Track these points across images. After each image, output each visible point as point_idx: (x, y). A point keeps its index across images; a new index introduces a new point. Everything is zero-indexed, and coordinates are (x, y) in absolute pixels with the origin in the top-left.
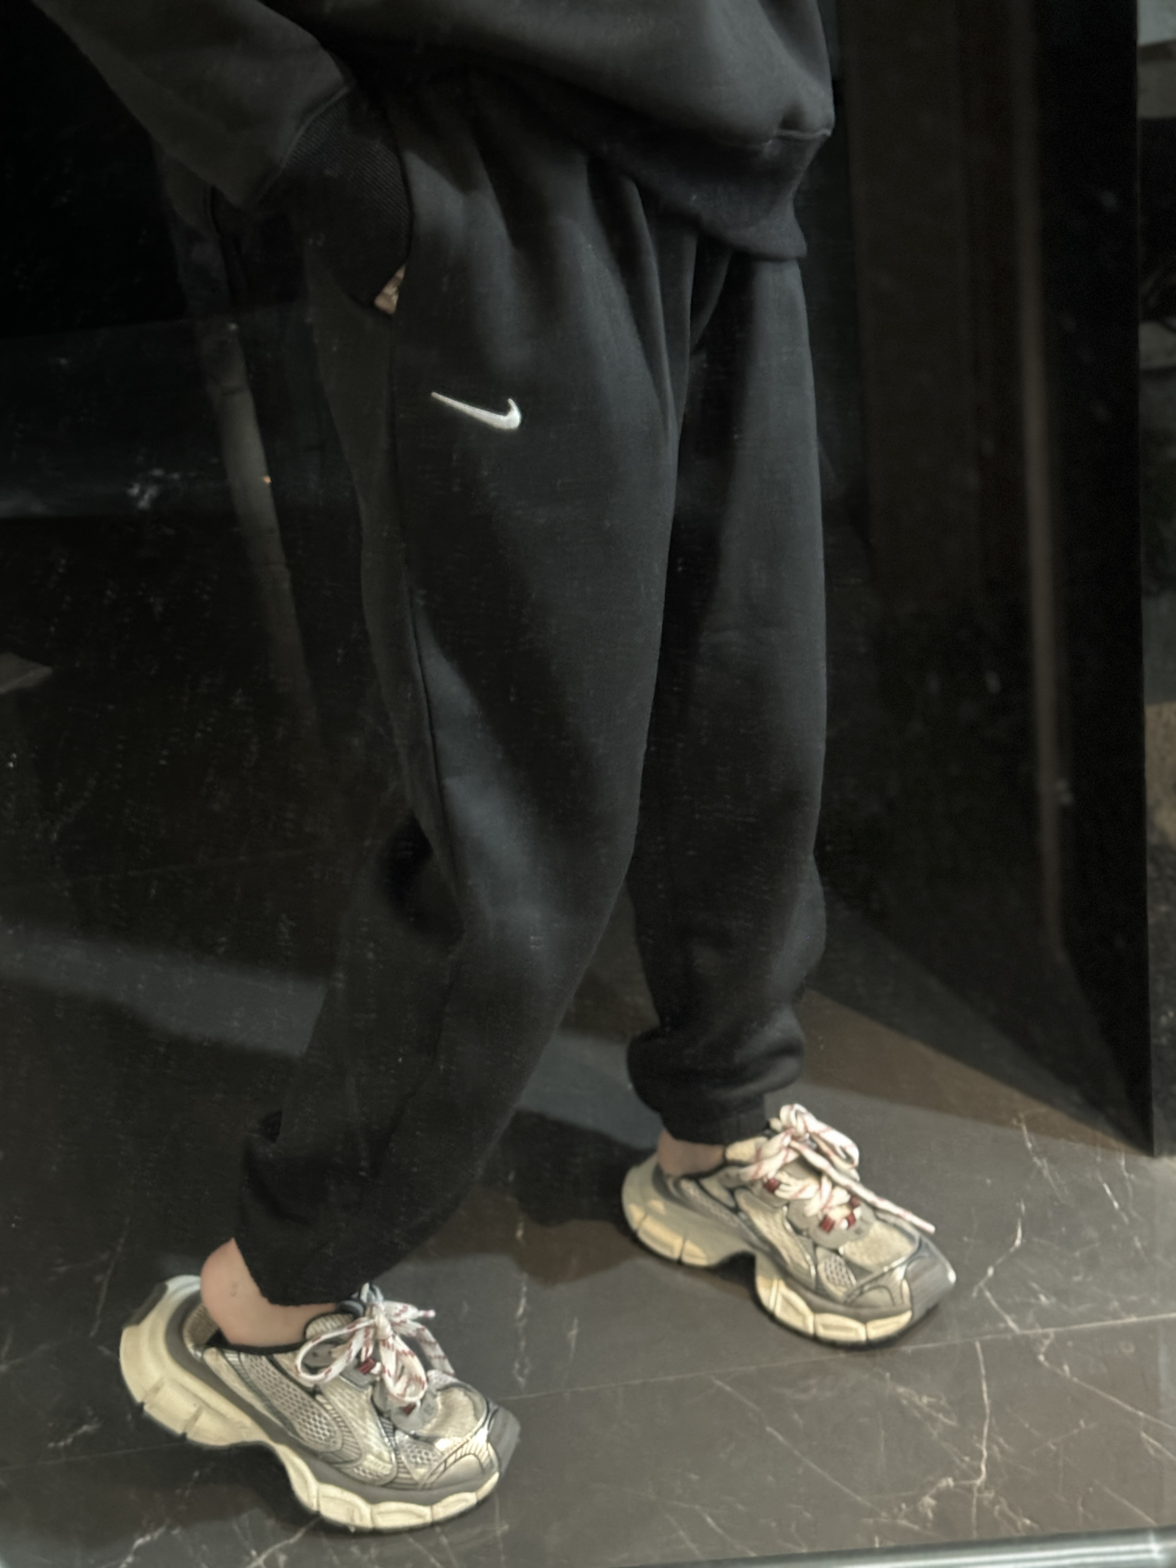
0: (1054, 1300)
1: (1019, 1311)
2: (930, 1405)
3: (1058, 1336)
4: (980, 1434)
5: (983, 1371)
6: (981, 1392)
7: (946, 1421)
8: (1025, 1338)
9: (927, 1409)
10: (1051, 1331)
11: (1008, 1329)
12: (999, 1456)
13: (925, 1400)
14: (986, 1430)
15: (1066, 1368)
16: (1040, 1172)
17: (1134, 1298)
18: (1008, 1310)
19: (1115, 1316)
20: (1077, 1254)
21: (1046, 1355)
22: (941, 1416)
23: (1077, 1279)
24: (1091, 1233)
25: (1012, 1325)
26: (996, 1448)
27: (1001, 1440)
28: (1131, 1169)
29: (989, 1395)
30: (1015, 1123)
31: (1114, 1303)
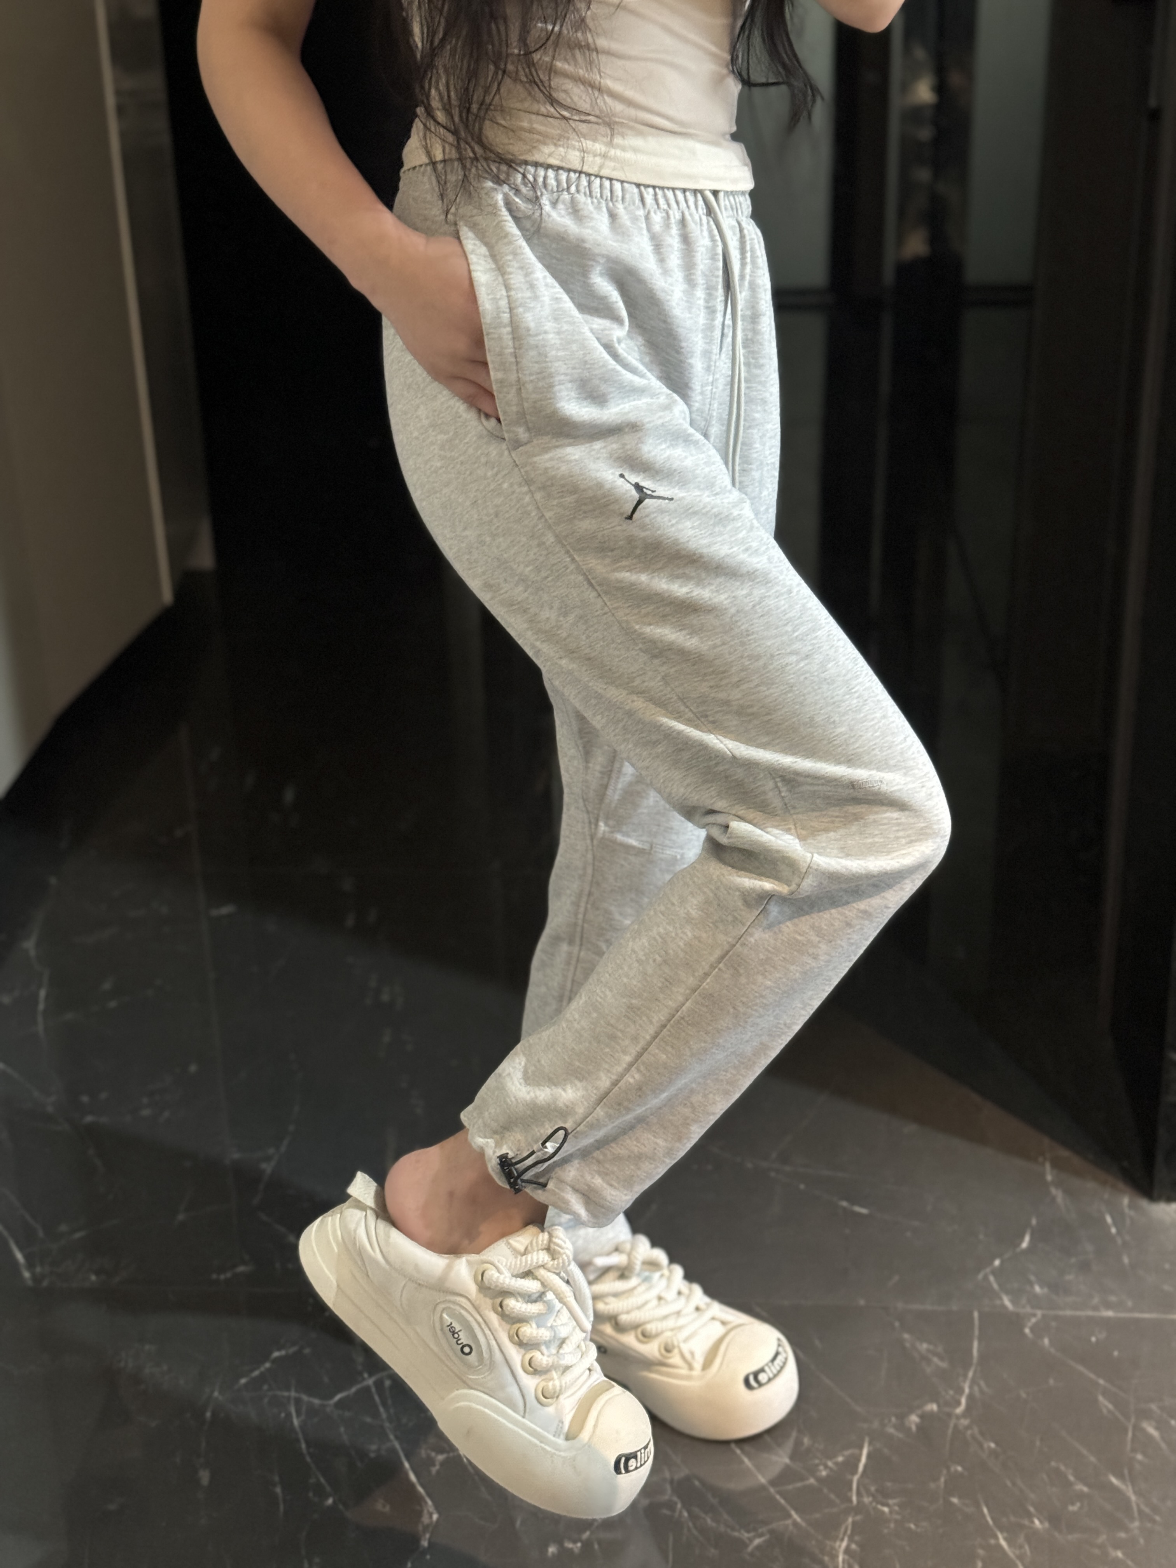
0: (1046, 1290)
1: (1015, 1294)
2: (928, 1350)
3: (1044, 1316)
4: (965, 1376)
5: (976, 1332)
6: (972, 1347)
7: (939, 1363)
8: (1017, 1315)
9: (925, 1353)
10: (1039, 1313)
11: (1004, 1306)
12: (977, 1393)
13: (925, 1346)
14: (970, 1374)
15: (1046, 1341)
16: (1053, 1199)
17: (1113, 1299)
18: (1007, 1293)
19: (1096, 1308)
20: (1073, 1260)
21: (1032, 1330)
22: (935, 1360)
23: (1070, 1277)
24: (1089, 1247)
25: (1007, 1302)
26: (976, 1388)
27: (982, 1383)
28: (1130, 1206)
29: (979, 1351)
30: (1041, 1159)
31: (1096, 1300)
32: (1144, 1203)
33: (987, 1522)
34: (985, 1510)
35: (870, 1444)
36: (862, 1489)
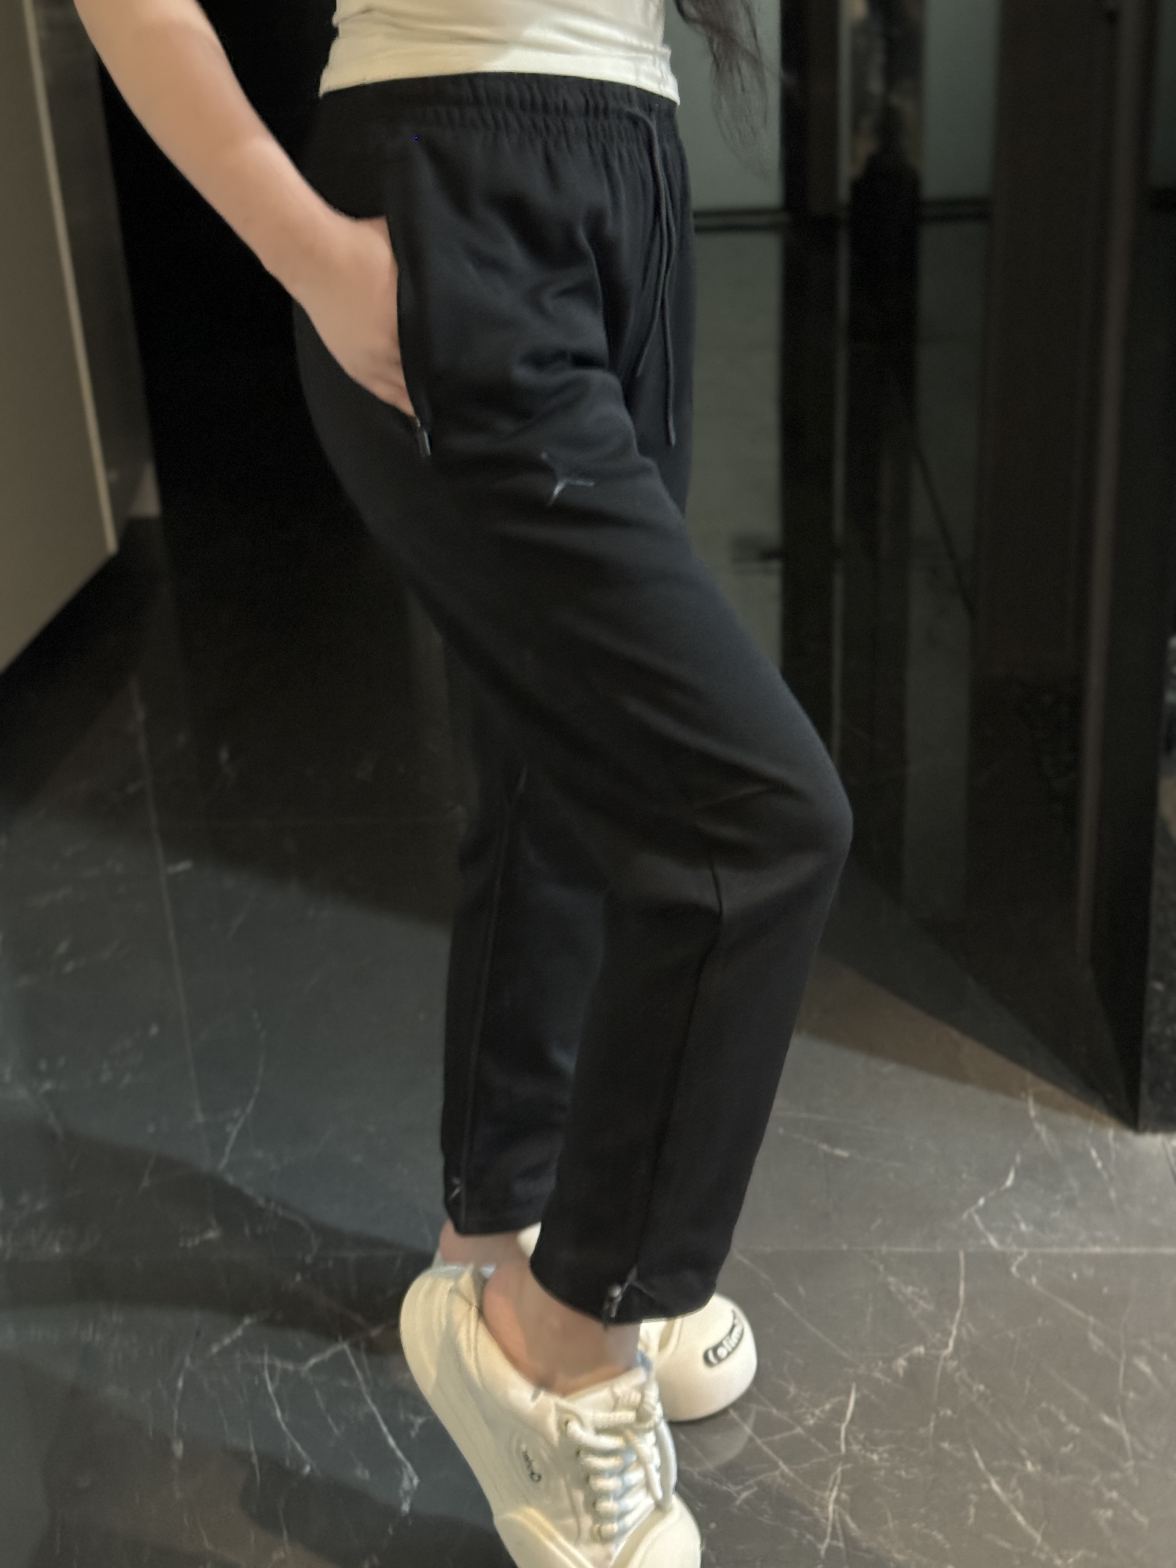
0: (1031, 1228)
1: (1001, 1233)
2: (914, 1293)
3: (1030, 1254)
4: (952, 1319)
5: (963, 1273)
6: (958, 1288)
7: (926, 1306)
8: (1004, 1254)
9: (910, 1296)
10: (1026, 1252)
11: (989, 1245)
12: (965, 1335)
13: (909, 1290)
14: (958, 1315)
15: (1034, 1280)
16: (1038, 1136)
17: (1099, 1234)
18: (993, 1232)
19: (1083, 1245)
20: (1058, 1197)
21: (1019, 1268)
22: (921, 1303)
23: (1056, 1214)
24: (1074, 1183)
25: (993, 1242)
26: (964, 1330)
27: (970, 1325)
28: (1115, 1139)
29: (965, 1292)
30: (1023, 1095)
31: (1082, 1237)
32: (1129, 1135)
33: (978, 1466)
34: (976, 1454)
35: (857, 1390)
36: (850, 1437)
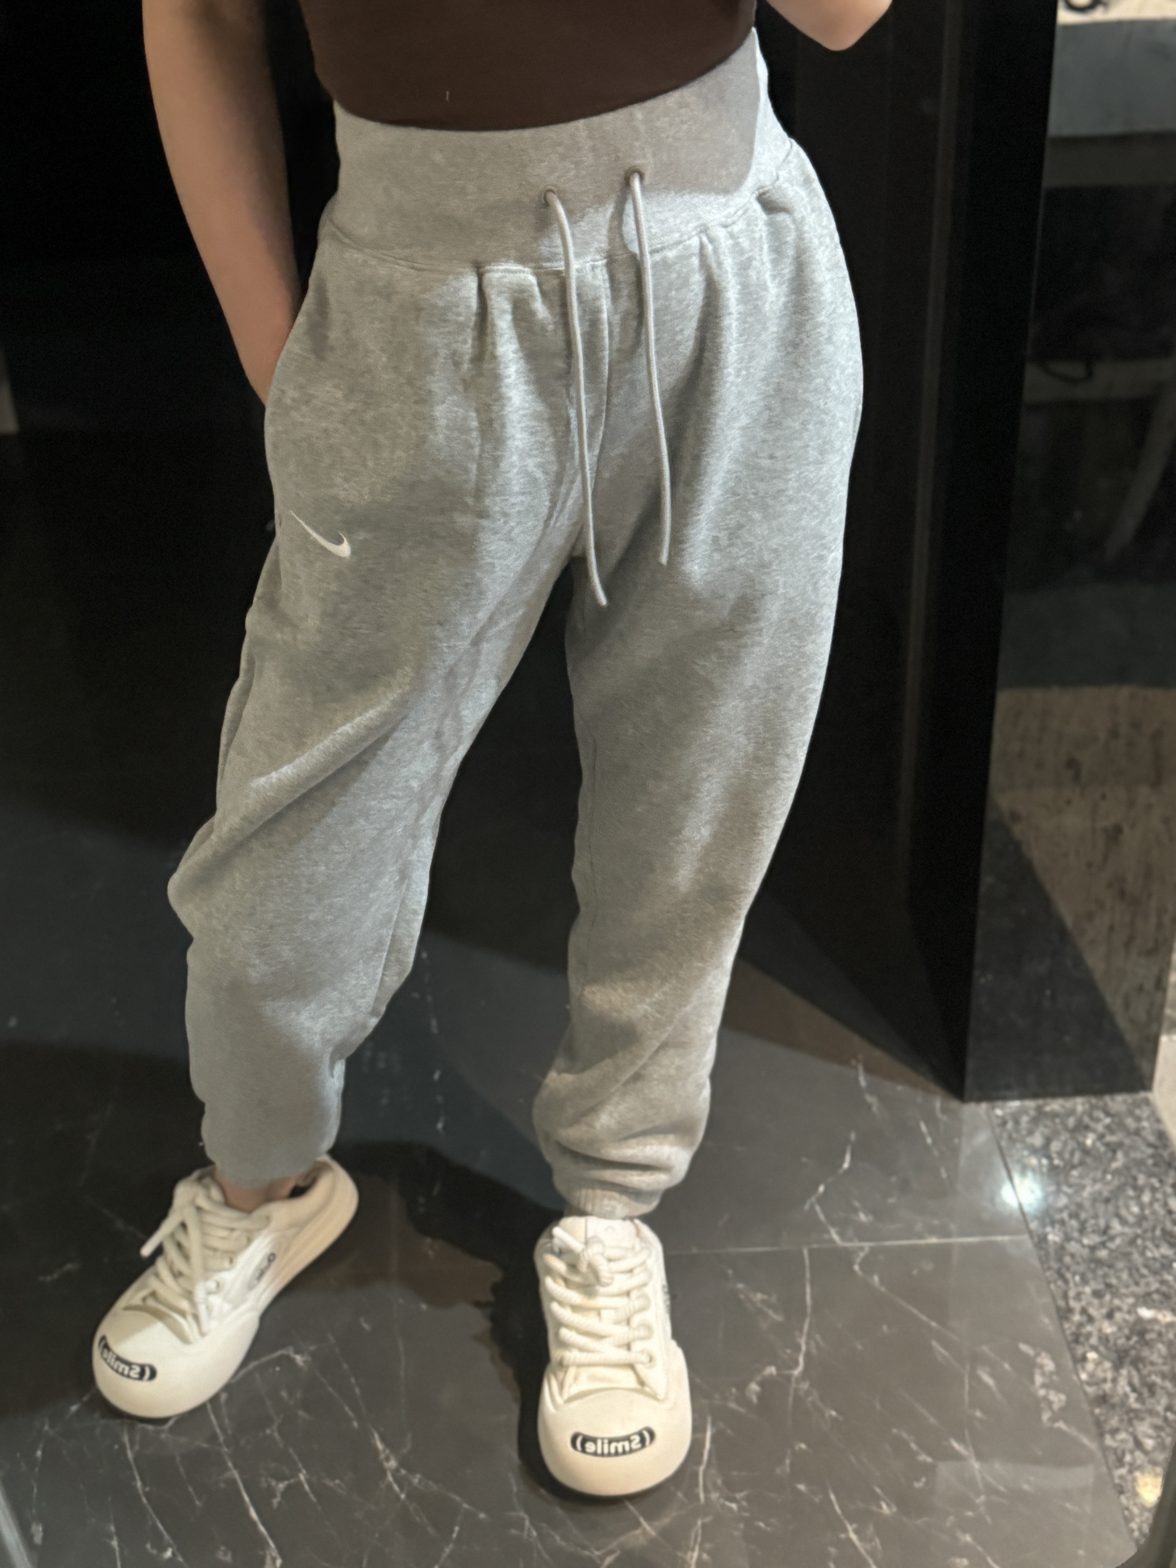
0: (871, 1218)
1: (842, 1226)
2: (763, 1302)
3: (872, 1250)
4: (801, 1330)
5: (808, 1274)
6: (804, 1294)
7: (775, 1316)
8: (845, 1248)
9: (759, 1305)
10: (867, 1245)
11: (832, 1241)
12: (814, 1351)
13: (759, 1296)
14: (806, 1327)
15: (876, 1278)
16: (870, 1107)
17: (936, 1222)
18: (833, 1223)
19: (921, 1237)
20: (894, 1179)
21: (861, 1266)
22: (771, 1312)
23: (891, 1200)
24: (907, 1162)
25: (835, 1237)
26: (813, 1344)
27: (818, 1337)
28: (944, 1111)
29: (812, 1297)
30: (853, 1062)
31: (919, 1227)
32: (956, 1105)
33: (835, 1512)
34: (833, 1497)
35: (714, 1424)
36: (710, 1485)
